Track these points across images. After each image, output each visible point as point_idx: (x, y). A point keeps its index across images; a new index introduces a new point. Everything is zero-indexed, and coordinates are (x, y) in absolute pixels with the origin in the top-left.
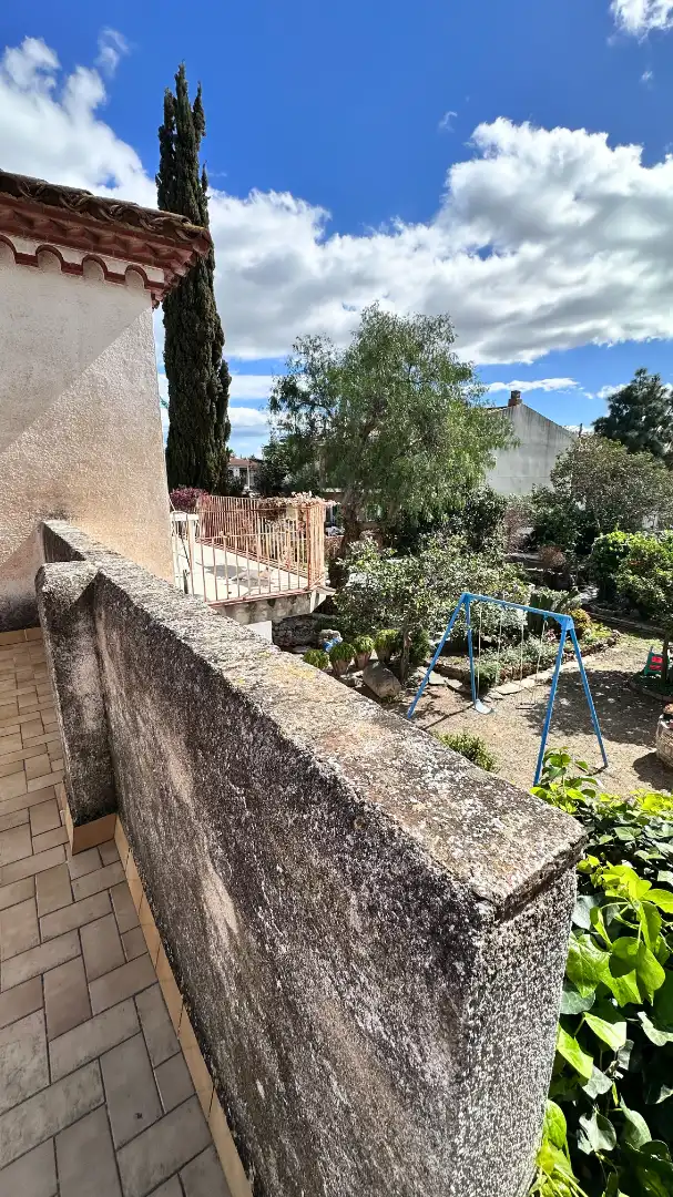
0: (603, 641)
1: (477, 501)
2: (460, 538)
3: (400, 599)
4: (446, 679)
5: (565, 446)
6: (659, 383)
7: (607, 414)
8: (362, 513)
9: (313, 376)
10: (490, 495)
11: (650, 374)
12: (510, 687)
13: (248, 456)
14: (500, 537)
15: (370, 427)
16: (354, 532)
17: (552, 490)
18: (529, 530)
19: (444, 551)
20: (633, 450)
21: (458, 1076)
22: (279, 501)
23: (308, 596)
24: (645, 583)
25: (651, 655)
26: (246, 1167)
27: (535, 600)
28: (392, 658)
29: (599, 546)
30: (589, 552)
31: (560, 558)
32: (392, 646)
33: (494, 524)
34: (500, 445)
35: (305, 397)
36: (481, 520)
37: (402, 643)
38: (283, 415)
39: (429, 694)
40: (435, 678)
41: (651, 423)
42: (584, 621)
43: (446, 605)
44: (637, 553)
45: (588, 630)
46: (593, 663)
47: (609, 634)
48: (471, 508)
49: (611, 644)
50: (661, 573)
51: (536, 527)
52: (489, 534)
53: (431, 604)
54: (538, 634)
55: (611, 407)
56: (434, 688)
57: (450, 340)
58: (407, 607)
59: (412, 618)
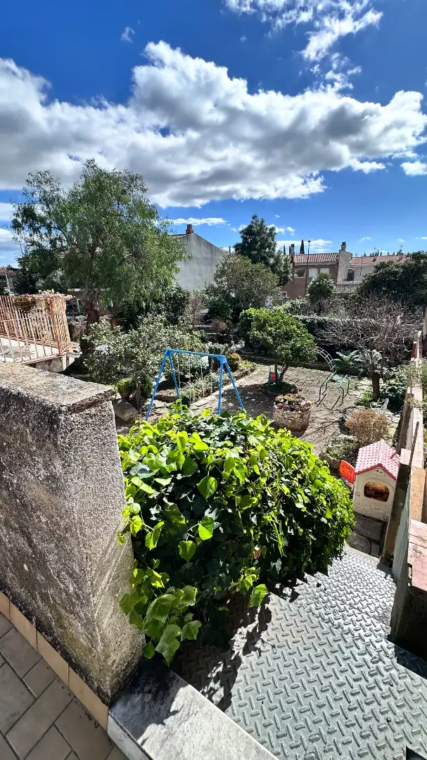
0: (248, 369)
1: (172, 293)
2: (162, 317)
3: (129, 358)
4: (165, 403)
5: (220, 259)
6: (264, 224)
7: (240, 241)
8: (99, 305)
9: (48, 206)
10: (179, 290)
11: (259, 218)
12: (201, 401)
13: (6, 266)
14: (188, 315)
15: (95, 245)
16: (94, 317)
17: (216, 286)
18: (206, 311)
19: (153, 324)
20: (254, 262)
21: (64, 465)
22: (30, 298)
23: (60, 359)
24: (262, 335)
25: (271, 373)
26: (30, 620)
27: (211, 350)
28: (131, 396)
29: (242, 317)
30: (238, 321)
31: (223, 325)
32: (129, 388)
33: (184, 307)
34: (180, 258)
35: (42, 220)
36: (176, 305)
37: (135, 385)
38: (26, 233)
39: (156, 413)
40: (158, 403)
41: (263, 247)
42: (238, 359)
43: (157, 358)
44: (257, 319)
45: (240, 364)
46: (244, 382)
47: (251, 365)
48: (169, 298)
49: (252, 371)
50: (269, 329)
51: (209, 308)
52: (181, 314)
53: (148, 359)
54: (215, 370)
55: (242, 237)
56: (158, 410)
57: (144, 190)
58: (133, 363)
59: (138, 368)
